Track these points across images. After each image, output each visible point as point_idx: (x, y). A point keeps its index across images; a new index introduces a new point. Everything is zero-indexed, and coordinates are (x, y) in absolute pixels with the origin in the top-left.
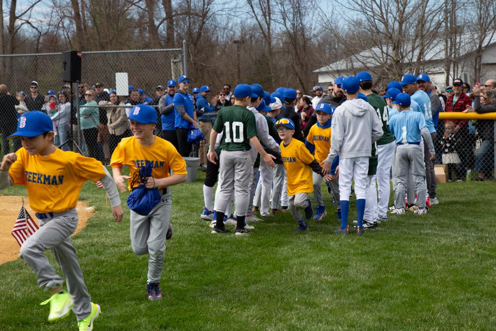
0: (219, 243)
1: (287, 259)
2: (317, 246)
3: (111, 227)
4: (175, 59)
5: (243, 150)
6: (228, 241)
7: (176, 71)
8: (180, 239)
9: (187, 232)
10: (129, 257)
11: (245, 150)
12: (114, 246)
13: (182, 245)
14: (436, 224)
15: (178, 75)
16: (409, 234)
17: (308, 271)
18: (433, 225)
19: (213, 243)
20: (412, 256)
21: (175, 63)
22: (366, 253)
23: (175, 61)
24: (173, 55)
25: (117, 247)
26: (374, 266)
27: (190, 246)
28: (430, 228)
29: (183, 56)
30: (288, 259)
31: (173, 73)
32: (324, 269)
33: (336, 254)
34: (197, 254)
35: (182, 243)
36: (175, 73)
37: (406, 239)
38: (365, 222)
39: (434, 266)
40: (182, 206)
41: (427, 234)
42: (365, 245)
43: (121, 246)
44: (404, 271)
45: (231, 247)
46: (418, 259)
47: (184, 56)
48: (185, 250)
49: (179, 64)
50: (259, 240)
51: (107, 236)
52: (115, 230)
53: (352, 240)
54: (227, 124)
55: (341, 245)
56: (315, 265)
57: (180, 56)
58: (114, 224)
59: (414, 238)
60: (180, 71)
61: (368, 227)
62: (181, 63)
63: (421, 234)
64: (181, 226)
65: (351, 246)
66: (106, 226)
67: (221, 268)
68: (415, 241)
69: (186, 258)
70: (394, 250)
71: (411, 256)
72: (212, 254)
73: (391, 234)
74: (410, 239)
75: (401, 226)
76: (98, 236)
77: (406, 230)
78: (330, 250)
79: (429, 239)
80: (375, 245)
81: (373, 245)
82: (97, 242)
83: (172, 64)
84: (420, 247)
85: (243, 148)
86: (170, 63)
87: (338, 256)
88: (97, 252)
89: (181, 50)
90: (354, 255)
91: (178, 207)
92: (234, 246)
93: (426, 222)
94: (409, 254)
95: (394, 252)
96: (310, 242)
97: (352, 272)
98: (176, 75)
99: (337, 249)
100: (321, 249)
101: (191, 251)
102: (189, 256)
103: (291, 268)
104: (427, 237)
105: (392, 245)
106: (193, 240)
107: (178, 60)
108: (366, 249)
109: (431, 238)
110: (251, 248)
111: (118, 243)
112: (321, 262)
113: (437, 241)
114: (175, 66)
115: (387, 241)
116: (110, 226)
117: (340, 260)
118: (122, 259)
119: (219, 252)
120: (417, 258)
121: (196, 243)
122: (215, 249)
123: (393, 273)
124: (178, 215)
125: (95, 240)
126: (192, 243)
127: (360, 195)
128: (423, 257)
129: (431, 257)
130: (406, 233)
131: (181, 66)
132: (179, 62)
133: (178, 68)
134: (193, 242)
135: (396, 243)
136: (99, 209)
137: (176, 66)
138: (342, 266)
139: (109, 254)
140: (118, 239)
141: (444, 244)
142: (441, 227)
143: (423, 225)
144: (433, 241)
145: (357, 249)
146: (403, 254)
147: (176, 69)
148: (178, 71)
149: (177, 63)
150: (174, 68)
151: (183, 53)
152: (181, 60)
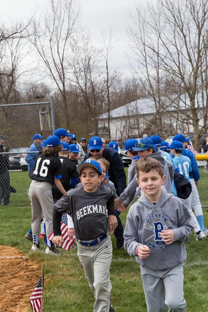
4: (43, 111)
7: (44, 122)
21: (43, 115)
23: (43, 113)
24: (41, 108)
29: (50, 108)
31: (41, 123)
36: (43, 124)
47: (52, 108)
49: (47, 115)
57: (48, 109)
60: (48, 121)
62: (49, 114)
83: (40, 116)
86: (38, 115)
89: (48, 104)
98: (45, 125)
107: (46, 112)
114: (43, 117)
131: (49, 117)
132: (47, 113)
137: (44, 117)
147: (45, 119)
148: (46, 122)
149: (45, 115)
150: (43, 119)
151: (50, 106)
152: (49, 112)
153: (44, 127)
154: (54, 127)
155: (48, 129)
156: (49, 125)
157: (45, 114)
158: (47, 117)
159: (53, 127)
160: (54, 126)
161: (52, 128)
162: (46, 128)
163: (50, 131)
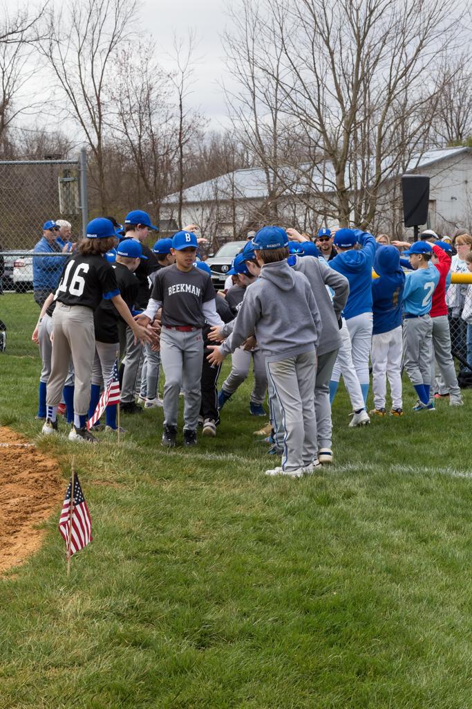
4: (66, 176)
7: (67, 197)
15: (70, 204)
21: (65, 184)
23: (66, 180)
24: (61, 171)
29: (80, 172)
31: (60, 200)
36: (65, 200)
47: (82, 173)
49: (72, 184)
57: (75, 173)
60: (74, 196)
62: (76, 183)
83: (60, 185)
86: (56, 184)
89: (76, 163)
98: (67, 204)
107: (72, 179)
114: (65, 189)
131: (76, 188)
132: (73, 181)
133: (70, 192)
137: (67, 188)
147: (67, 193)
148: (70, 197)
149: (68, 184)
150: (64, 192)
151: (79, 168)
152: (77, 179)
153: (66, 208)
154: (85, 209)
155: (74, 211)
156: (76, 204)
157: (69, 182)
158: (73, 189)
159: (83, 207)
160: (85, 205)
161: (80, 210)
162: (69, 208)
163: (78, 215)
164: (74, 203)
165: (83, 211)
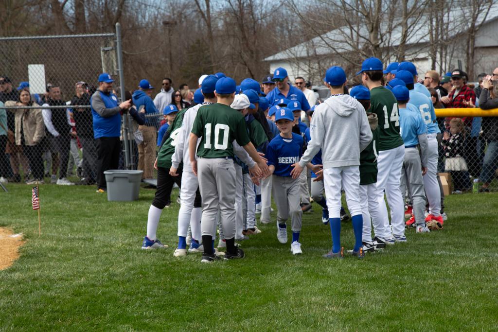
0: (191, 272)
1: (278, 288)
2: (312, 273)
3: (52, 257)
4: (106, 46)
5: (224, 157)
6: (201, 270)
7: (108, 61)
8: (142, 268)
9: (147, 260)
10: (86, 293)
11: (227, 158)
12: (61, 279)
13: (147, 275)
14: (449, 244)
15: (110, 68)
16: (419, 256)
17: (308, 301)
18: (446, 244)
19: (185, 272)
20: (430, 281)
21: (106, 52)
22: (373, 279)
23: (106, 49)
24: (103, 42)
25: (67, 280)
26: (386, 294)
27: (157, 277)
28: (442, 249)
29: (116, 43)
30: (280, 289)
31: (103, 64)
32: (327, 298)
33: (337, 282)
34: (168, 285)
35: (145, 274)
36: (106, 65)
37: (417, 262)
38: (365, 244)
39: (457, 292)
40: (133, 231)
41: (441, 256)
42: (370, 270)
43: (71, 280)
44: (423, 299)
45: (207, 277)
46: (437, 285)
47: (118, 43)
48: (152, 282)
49: (111, 52)
50: (239, 267)
51: (50, 267)
52: (59, 260)
53: (353, 265)
54: (208, 126)
55: (340, 270)
56: (315, 294)
57: (112, 43)
58: (55, 254)
59: (426, 261)
60: (113, 62)
61: (368, 250)
62: (114, 51)
63: (433, 255)
64: (139, 254)
65: (352, 272)
66: (45, 256)
67: (202, 301)
68: (429, 264)
69: (156, 290)
70: (406, 275)
71: (427, 281)
72: (187, 286)
73: (398, 256)
74: (422, 262)
75: (408, 247)
76: (39, 269)
77: (415, 252)
78: (329, 277)
79: (445, 262)
80: (382, 270)
81: (379, 270)
82: (40, 276)
83: (102, 53)
84: (437, 270)
85: (225, 155)
86: (99, 52)
87: (340, 283)
88: (44, 287)
89: (113, 36)
90: (359, 282)
91: (128, 232)
92: (211, 275)
93: (437, 241)
94: (425, 279)
95: (406, 278)
96: (302, 268)
97: (361, 301)
98: (108, 67)
99: (337, 276)
100: (317, 276)
101: (159, 283)
102: (159, 289)
103: (287, 299)
104: (442, 259)
105: (402, 269)
106: (158, 270)
107: (110, 48)
108: (371, 274)
109: (447, 260)
110: (232, 277)
111: (67, 276)
112: (322, 291)
113: (454, 264)
114: (106, 56)
115: (394, 265)
116: (50, 255)
117: (344, 288)
118: (77, 294)
119: (194, 282)
120: (435, 284)
121: (163, 273)
122: (188, 279)
123: (410, 301)
124: (131, 241)
125: (37, 273)
126: (158, 274)
127: (355, 210)
128: (443, 282)
129: (452, 282)
130: (415, 255)
131: (114, 55)
132: (111, 50)
133: (109, 59)
134: (159, 272)
135: (406, 267)
136: (30, 236)
137: (108, 56)
138: (347, 295)
139: (59, 288)
140: (65, 271)
141: (463, 266)
142: (456, 247)
143: (434, 245)
144: (450, 263)
145: (361, 274)
146: (417, 279)
147: (108, 59)
148: (110, 62)
149: (108, 52)
150: (105, 58)
151: (116, 39)
152: (114, 48)
153: (107, 70)
154: (121, 70)
155: (113, 73)
156: (115, 66)
157: (109, 50)
158: (112, 56)
159: (119, 70)
160: (121, 68)
161: (118, 72)
162: (109, 71)
163: (116, 76)
164: (113, 67)
165: (120, 72)
